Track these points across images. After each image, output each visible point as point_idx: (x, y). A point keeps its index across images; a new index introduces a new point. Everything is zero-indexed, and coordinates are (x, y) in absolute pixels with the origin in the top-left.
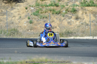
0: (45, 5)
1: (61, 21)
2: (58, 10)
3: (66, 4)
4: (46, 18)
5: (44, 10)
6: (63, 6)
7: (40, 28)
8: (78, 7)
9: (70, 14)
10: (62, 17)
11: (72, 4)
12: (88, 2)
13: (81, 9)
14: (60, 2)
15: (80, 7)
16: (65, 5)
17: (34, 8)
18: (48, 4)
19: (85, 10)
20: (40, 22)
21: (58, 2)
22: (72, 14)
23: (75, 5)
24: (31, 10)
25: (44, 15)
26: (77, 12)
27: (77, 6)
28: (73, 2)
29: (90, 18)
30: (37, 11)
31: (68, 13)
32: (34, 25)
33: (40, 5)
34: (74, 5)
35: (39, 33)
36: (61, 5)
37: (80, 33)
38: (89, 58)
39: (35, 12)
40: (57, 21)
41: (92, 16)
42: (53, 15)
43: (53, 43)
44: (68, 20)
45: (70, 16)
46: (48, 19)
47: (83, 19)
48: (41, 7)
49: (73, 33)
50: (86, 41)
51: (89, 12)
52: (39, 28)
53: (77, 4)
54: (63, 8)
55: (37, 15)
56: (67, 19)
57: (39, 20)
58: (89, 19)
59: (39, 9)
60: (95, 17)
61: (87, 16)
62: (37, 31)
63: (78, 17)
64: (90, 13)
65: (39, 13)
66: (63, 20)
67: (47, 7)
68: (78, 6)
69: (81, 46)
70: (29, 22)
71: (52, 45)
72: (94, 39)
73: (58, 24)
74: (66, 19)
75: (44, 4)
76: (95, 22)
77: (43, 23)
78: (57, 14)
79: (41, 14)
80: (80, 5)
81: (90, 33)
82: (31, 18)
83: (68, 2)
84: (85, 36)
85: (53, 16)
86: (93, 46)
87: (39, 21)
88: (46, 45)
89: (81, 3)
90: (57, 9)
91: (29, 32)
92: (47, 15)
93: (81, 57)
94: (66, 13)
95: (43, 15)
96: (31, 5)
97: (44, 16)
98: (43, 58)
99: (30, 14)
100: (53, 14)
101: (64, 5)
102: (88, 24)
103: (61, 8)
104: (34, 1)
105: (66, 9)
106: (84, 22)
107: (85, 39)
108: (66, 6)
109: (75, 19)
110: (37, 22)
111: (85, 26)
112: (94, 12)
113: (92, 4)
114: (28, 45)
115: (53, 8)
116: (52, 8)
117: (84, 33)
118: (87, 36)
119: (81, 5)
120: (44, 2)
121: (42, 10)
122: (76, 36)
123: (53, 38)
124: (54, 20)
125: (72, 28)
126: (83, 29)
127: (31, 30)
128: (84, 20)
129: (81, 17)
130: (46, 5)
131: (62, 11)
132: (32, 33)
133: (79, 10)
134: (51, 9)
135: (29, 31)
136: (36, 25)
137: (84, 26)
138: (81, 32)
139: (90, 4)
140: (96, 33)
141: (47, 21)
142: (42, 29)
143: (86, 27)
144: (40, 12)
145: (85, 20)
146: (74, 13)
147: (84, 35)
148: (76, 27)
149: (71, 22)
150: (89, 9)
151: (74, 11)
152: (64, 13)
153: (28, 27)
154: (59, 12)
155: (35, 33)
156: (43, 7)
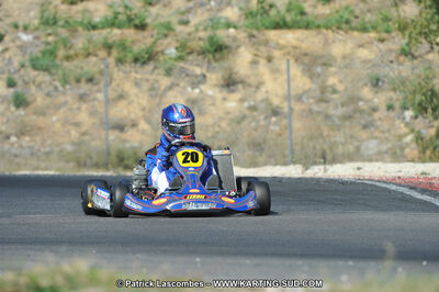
0: (85, 22)
1: (156, 95)
2: (143, 47)
3: (180, 17)
4: (90, 80)
5: (79, 43)
6: (168, 27)
7: (64, 125)
8: (232, 30)
9: (198, 65)
10: (160, 77)
11: (206, 16)
12: (278, 12)
13: (247, 40)
14: (154, 10)
15: (245, 31)
16: (174, 20)
17: (36, 38)
18: (97, 20)
19: (266, 43)
20: (62, 99)
21: (144, 7)
22: (206, 65)
23: (223, 21)
24: (18, 43)
25: (82, 68)
26: (230, 56)
27: (228, 25)
28: (211, 10)
29: (289, 80)
30: (49, 47)
31: (190, 58)
32: (35, 113)
33: (61, 23)
34: (214, 24)
35: (57, 149)
36: (157, 22)
37: (244, 151)
38: (287, 262)
39: (39, 55)
40: (141, 95)
41: (296, 70)
42: (122, 67)
43: (198, 196)
44: (189, 89)
45: (198, 71)
46: (97, 84)
47: (257, 87)
48: (64, 33)
51: (284, 55)
52: (58, 126)
53: (226, 18)
54: (166, 36)
55: (47, 70)
56: (185, 88)
57: (56, 88)
58: (286, 86)
59: (56, 39)
60: (311, 78)
61: (275, 71)
62: (49, 142)
63: (234, 77)
64: (289, 57)
65: (56, 57)
66: (165, 90)
67: (93, 33)
68: (235, 27)
70: (11, 99)
71: (194, 208)
72: (306, 180)
73: (144, 109)
74: (182, 84)
75: (80, 20)
76: (311, 101)
77: (76, 106)
78: (139, 65)
79: (66, 64)
80: (241, 23)
81: (288, 152)
82: (20, 83)
83: (189, 11)
84: (266, 164)
85: (121, 74)
86: (303, 207)
87: (55, 94)
88: (168, 208)
89: (250, 14)
90: (140, 41)
91: (12, 144)
92: (91, 66)
93: (248, 261)
94: (180, 58)
95: (76, 67)
96: (21, 24)
97: (79, 71)
99: (16, 64)
100: (120, 61)
101: (169, 23)
102: (278, 107)
103: (156, 36)
104: (31, 3)
105: (177, 41)
106: (263, 101)
107: (265, 178)
108: (179, 28)
109: (223, 86)
110: (48, 100)
111: (266, 118)
112: (306, 55)
113: (299, 17)
114: (90, 205)
115: (122, 34)
116: (116, 35)
117: (260, 149)
118: (276, 164)
119: (246, 23)
120: (80, 7)
121: (69, 45)
123: (199, 174)
124: (125, 89)
125: (207, 126)
126: (254, 133)
127: (21, 133)
128: (263, 89)
129: (249, 77)
130: (89, 23)
131: (160, 49)
132: (26, 152)
133: (238, 47)
134: (110, 41)
135: (13, 139)
136: (42, 113)
137: (262, 117)
138: (249, 146)
139: (289, 18)
140: (315, 148)
141: (91, 97)
142: (69, 132)
143: (269, 124)
144: (61, 53)
145: (267, 92)
146: (216, 60)
147: (261, 159)
148: (224, 124)
149: (203, 99)
150: (282, 42)
151: (216, 51)
152: (171, 58)
153: (8, 121)
154: (146, 56)
155: (39, 150)
156: (74, 31)
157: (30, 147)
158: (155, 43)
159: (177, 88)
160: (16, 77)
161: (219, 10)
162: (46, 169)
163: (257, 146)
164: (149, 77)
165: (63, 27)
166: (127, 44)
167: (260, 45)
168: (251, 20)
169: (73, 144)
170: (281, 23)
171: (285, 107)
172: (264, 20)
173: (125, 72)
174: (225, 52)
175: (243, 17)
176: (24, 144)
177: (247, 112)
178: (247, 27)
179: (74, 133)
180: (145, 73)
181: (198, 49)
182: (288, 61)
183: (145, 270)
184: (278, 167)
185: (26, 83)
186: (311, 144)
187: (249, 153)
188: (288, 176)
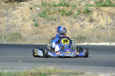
0: (54, 5)
1: (72, 24)
3: (78, 4)
4: (55, 20)
7: (48, 32)
8: (92, 7)
9: (83, 16)
10: (73, 19)
12: (104, 2)
13: (96, 10)
14: (71, 2)
15: (95, 7)
16: (77, 4)
17: (41, 9)
18: (57, 4)
19: (101, 10)
20: (47, 25)
21: (69, 1)
22: (85, 16)
23: (90, 4)
24: (36, 10)
25: (53, 17)
26: (91, 14)
27: (91, 6)
28: (86, 2)
30: (44, 11)
31: (81, 14)
32: (40, 28)
33: (47, 5)
34: (88, 5)
35: (46, 38)
36: (72, 5)
37: (95, 38)
38: (106, 67)
39: (41, 13)
40: (68, 24)
41: (109, 18)
42: (63, 17)
44: (81, 22)
45: (83, 17)
46: (57, 21)
48: (48, 7)
49: (86, 38)
50: (102, 48)
51: (106, 13)
52: (46, 32)
54: (74, 9)
55: (43, 17)
56: (79, 22)
57: (46, 22)
58: (106, 21)
59: (46, 9)
60: (113, 19)
61: (103, 18)
62: (44, 36)
63: (93, 19)
64: (107, 14)
65: (46, 14)
66: (74, 22)
67: (55, 7)
68: (93, 6)
69: (96, 53)
70: (34, 25)
72: (111, 46)
73: (69, 27)
74: (79, 21)
75: (52, 4)
76: (113, 25)
77: (51, 27)
78: (67, 16)
79: (48, 16)
81: (107, 39)
82: (36, 20)
83: (81, 2)
84: (101, 42)
88: (61, 55)
89: (96, 3)
90: (68, 10)
91: (34, 36)
92: (55, 16)
93: (96, 67)
94: (78, 14)
95: (51, 16)
96: (37, 5)
97: (52, 17)
98: (51, 68)
99: (35, 16)
100: (63, 15)
101: (76, 5)
102: (104, 27)
103: (72, 8)
105: (77, 10)
106: (100, 25)
107: (101, 45)
108: (78, 6)
109: (89, 21)
110: (44, 25)
111: (101, 30)
112: (111, 13)
113: (110, 4)
115: (63, 8)
116: (61, 8)
117: (99, 38)
118: (103, 42)
119: (96, 5)
120: (52, 1)
121: (49, 11)
122: (91, 42)
124: (64, 22)
125: (85, 32)
126: (98, 34)
127: (37, 33)
128: (100, 22)
129: (96, 19)
130: (55, 5)
131: (73, 12)
133: (94, 11)
134: (60, 10)
135: (35, 35)
136: (42, 28)
137: (100, 30)
139: (107, 4)
141: (55, 24)
142: (49, 33)
144: (47, 13)
145: (101, 23)
146: (88, 15)
147: (99, 41)
148: (90, 31)
149: (84, 25)
150: (105, 10)
151: (88, 12)
152: (76, 14)
153: (33, 30)
154: (69, 14)
155: (41, 38)
156: (50, 7)
157: (39, 37)
158: (72, 10)
159: (77, 22)
160: (35, 19)
161: (89, 2)
162: (43, 43)
163: (98, 37)
164: (70, 19)
165: (48, 6)
166: (64, 10)
167: (99, 11)
168: (97, 4)
169: (50, 36)
170: (105, 5)
171: (106, 27)
172: (100, 4)
173: (64, 18)
174: (90, 12)
175: (95, 4)
176: (38, 36)
177: (96, 28)
178: (96, 6)
179: (50, 34)
180: (69, 18)
181: (83, 12)
182: (107, 15)
183: (68, 69)
184: (104, 43)
185: (38, 21)
186: (113, 37)
187: (96, 39)
188: (106, 45)
